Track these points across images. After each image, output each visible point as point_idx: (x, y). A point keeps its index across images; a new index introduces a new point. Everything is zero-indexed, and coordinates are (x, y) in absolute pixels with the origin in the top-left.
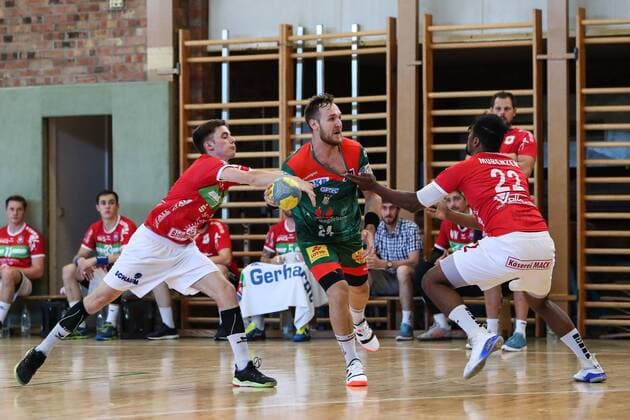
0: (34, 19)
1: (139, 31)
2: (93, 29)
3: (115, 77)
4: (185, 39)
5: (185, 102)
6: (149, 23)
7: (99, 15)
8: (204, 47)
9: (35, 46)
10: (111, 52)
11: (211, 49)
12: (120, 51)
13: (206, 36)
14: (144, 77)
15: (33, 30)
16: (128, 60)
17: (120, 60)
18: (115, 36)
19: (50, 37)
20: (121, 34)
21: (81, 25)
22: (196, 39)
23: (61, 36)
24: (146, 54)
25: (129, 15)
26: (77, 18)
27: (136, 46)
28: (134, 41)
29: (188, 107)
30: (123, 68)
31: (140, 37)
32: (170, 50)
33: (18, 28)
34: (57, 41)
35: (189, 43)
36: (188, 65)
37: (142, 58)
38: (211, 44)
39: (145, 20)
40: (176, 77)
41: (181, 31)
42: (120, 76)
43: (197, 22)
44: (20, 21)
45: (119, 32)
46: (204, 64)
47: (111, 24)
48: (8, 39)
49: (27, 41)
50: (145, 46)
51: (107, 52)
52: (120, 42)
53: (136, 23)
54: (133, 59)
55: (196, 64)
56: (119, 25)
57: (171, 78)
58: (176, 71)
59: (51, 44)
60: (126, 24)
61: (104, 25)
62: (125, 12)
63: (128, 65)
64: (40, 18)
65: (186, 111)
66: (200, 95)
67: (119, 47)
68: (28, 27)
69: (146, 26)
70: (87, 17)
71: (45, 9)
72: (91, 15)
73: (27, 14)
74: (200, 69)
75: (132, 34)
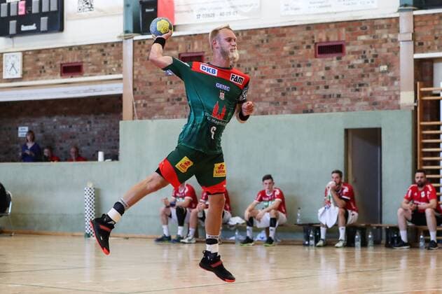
0: (340, 76)
1: (396, 83)
2: (372, 82)
3: (383, 107)
4: (421, 87)
5: (421, 121)
6: (401, 78)
7: (375, 75)
8: (431, 92)
9: (340, 91)
10: (381, 94)
11: (435, 92)
12: (386, 94)
13: (431, 85)
14: (399, 107)
15: (340, 82)
16: (390, 98)
17: (385, 98)
18: (383, 85)
19: (348, 86)
20: (387, 85)
21: (365, 80)
22: (427, 87)
23: (355, 86)
24: (399, 95)
25: (391, 74)
26: (363, 76)
27: (395, 91)
28: (393, 88)
29: (423, 123)
30: (387, 103)
31: (396, 86)
32: (412, 93)
33: (332, 81)
34: (353, 88)
35: (423, 89)
36: (422, 101)
37: (397, 97)
38: (434, 90)
39: (399, 77)
40: (416, 107)
41: (418, 83)
42: (386, 107)
43: (427, 78)
44: (333, 78)
45: (385, 84)
46: (431, 101)
47: (381, 79)
48: (327, 87)
49: (337, 88)
50: (399, 91)
51: (379, 94)
52: (385, 88)
53: (394, 79)
54: (393, 97)
55: (427, 100)
56: (385, 79)
57: (413, 108)
58: (416, 104)
59: (350, 89)
60: (389, 79)
61: (378, 79)
62: (388, 72)
63: (390, 101)
64: (343, 76)
65: (421, 126)
66: (428, 117)
67: (385, 92)
68: (337, 81)
69: (399, 80)
70: (368, 76)
71: (346, 72)
72: (370, 74)
73: (337, 74)
74: (429, 103)
75: (392, 84)
